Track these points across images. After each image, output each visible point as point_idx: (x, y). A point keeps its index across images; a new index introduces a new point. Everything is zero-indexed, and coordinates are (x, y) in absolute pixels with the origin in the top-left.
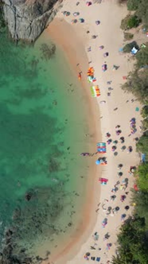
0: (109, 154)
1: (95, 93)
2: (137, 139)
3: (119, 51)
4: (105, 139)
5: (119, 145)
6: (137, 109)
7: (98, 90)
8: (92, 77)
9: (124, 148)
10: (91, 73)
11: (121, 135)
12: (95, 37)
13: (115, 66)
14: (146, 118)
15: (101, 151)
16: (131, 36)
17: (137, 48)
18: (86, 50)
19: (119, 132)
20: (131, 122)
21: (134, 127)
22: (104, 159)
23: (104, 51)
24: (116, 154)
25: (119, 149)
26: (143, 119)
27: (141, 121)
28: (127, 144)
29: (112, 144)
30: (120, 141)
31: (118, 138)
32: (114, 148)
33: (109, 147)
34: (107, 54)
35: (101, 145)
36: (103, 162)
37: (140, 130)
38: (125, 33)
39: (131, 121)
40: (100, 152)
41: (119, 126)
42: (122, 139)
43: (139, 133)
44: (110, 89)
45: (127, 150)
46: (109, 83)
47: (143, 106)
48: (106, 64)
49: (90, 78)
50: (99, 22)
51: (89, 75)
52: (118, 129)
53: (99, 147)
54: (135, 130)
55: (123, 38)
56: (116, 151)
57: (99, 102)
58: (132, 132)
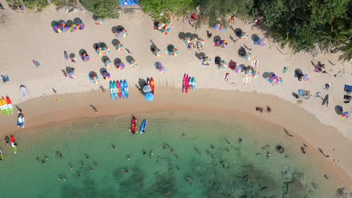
4: (101, 81)
5: (112, 52)
20: (60, 31)
21: (69, 24)
22: (143, 83)
24: (130, 60)
25: (121, 54)
26: (52, 7)
27: (57, 9)
29: (110, 67)
30: (102, 52)
32: (117, 63)
33: (115, 74)
35: (115, 90)
36: (150, 85)
37: (76, 10)
39: (57, 32)
42: (97, 47)
45: (122, 37)
52: (78, 57)
53: (120, 94)
54: (78, 21)
58: (80, 29)
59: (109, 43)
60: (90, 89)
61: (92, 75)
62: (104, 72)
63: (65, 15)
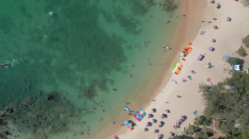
0: (141, 125)
1: (176, 69)
2: (173, 134)
3: (224, 56)
4: (149, 111)
5: (155, 126)
6: (195, 113)
7: (179, 69)
8: (185, 55)
9: (157, 131)
10: (186, 51)
11: (164, 120)
12: (216, 28)
13: (210, 64)
14: (195, 126)
15: (138, 117)
16: (244, 54)
17: (241, 67)
18: (200, 31)
19: (165, 116)
20: (181, 118)
21: (180, 123)
22: (134, 125)
23: (213, 45)
24: (146, 130)
25: (152, 129)
26: (192, 124)
27: (190, 125)
28: (162, 130)
29: (151, 120)
30: (159, 123)
31: (159, 120)
32: (150, 124)
33: (146, 119)
34: (213, 50)
35: (141, 113)
36: (131, 127)
37: (183, 130)
38: (242, 47)
40: (135, 117)
41: (169, 112)
42: (163, 123)
43: (180, 132)
44: (190, 77)
45: (157, 135)
46: (193, 72)
47: (203, 115)
48: (205, 56)
49: (182, 54)
50: (230, 20)
51: (184, 52)
52: (166, 113)
53: (138, 112)
54: (179, 127)
55: (237, 50)
56: (149, 127)
57: (171, 79)
58: (175, 126)
59: (160, 129)
60: (151, 105)
61: (155, 110)
62: (152, 116)
63: (185, 125)
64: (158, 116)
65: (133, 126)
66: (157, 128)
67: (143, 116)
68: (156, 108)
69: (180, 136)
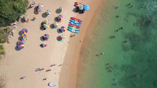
0: (68, 14)
2: (23, 20)
4: (66, 35)
5: (50, 20)
9: (45, 15)
11: (43, 33)
15: (76, 22)
19: (44, 38)
20: (23, 45)
21: (21, 39)
24: (59, 11)
25: (53, 15)
26: (5, 45)
27: (8, 42)
29: (59, 25)
30: (47, 26)
31: (48, 31)
33: (65, 23)
35: (74, 29)
36: (79, 6)
37: (13, 31)
39: (23, 47)
40: (78, 20)
41: (42, 46)
42: (43, 28)
43: (16, 27)
45: (43, 10)
52: (45, 43)
53: (78, 27)
54: (21, 33)
56: (57, 15)
58: (26, 32)
59: (43, 20)
60: (67, 44)
61: (60, 39)
62: (60, 31)
63: (14, 39)
64: (53, 34)
65: (78, 8)
66: (47, 19)
67: (70, 25)
68: (60, 42)
69: (14, 21)
